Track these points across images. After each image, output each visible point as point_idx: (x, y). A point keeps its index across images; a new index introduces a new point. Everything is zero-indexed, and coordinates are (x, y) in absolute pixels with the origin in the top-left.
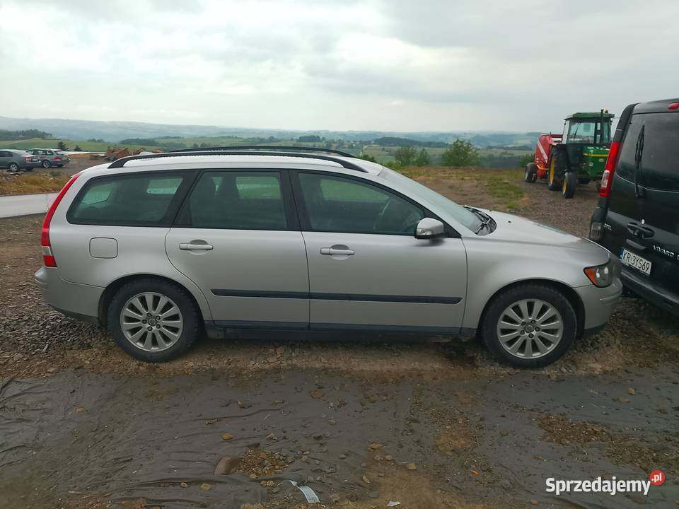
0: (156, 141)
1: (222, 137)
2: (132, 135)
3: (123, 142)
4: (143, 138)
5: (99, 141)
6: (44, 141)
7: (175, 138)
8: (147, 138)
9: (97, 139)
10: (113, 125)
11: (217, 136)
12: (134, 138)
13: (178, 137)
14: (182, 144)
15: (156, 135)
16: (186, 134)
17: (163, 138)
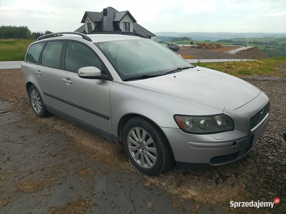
0: (232, 40)
1: (265, 38)
2: (223, 38)
3: (218, 41)
4: (227, 39)
5: (209, 41)
6: (188, 41)
7: (241, 39)
8: (228, 39)
9: (208, 40)
10: (216, 34)
11: (262, 37)
12: (223, 39)
13: (243, 39)
14: (244, 41)
15: (234, 38)
16: (247, 37)
17: (236, 39)
